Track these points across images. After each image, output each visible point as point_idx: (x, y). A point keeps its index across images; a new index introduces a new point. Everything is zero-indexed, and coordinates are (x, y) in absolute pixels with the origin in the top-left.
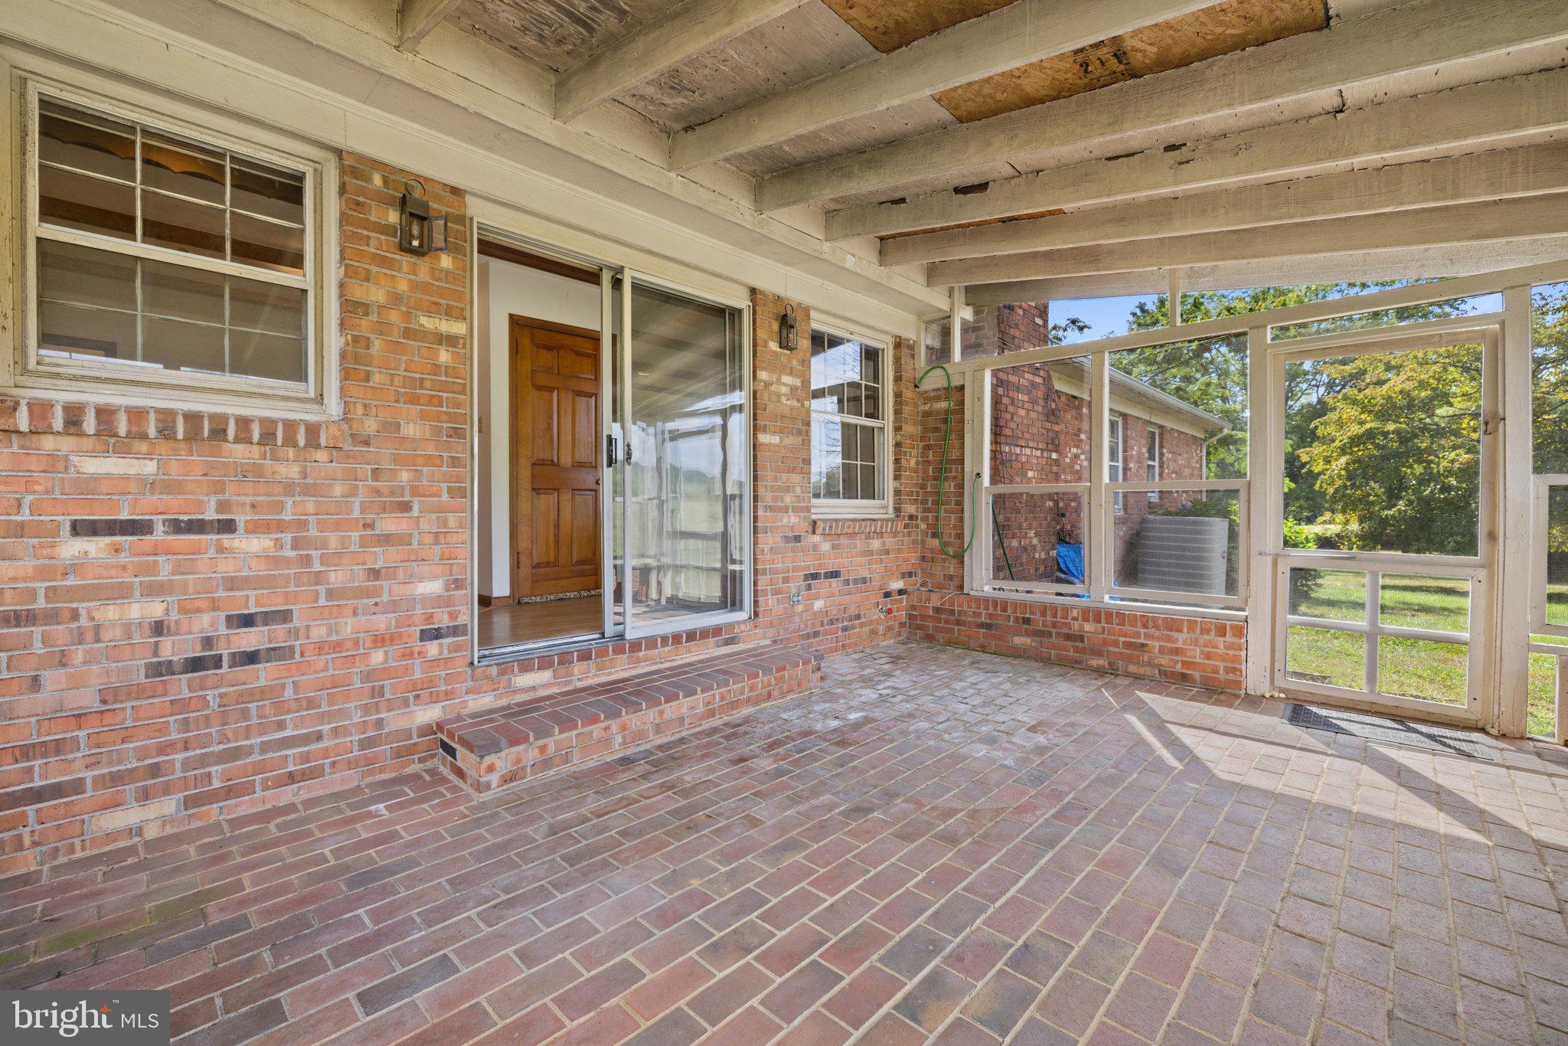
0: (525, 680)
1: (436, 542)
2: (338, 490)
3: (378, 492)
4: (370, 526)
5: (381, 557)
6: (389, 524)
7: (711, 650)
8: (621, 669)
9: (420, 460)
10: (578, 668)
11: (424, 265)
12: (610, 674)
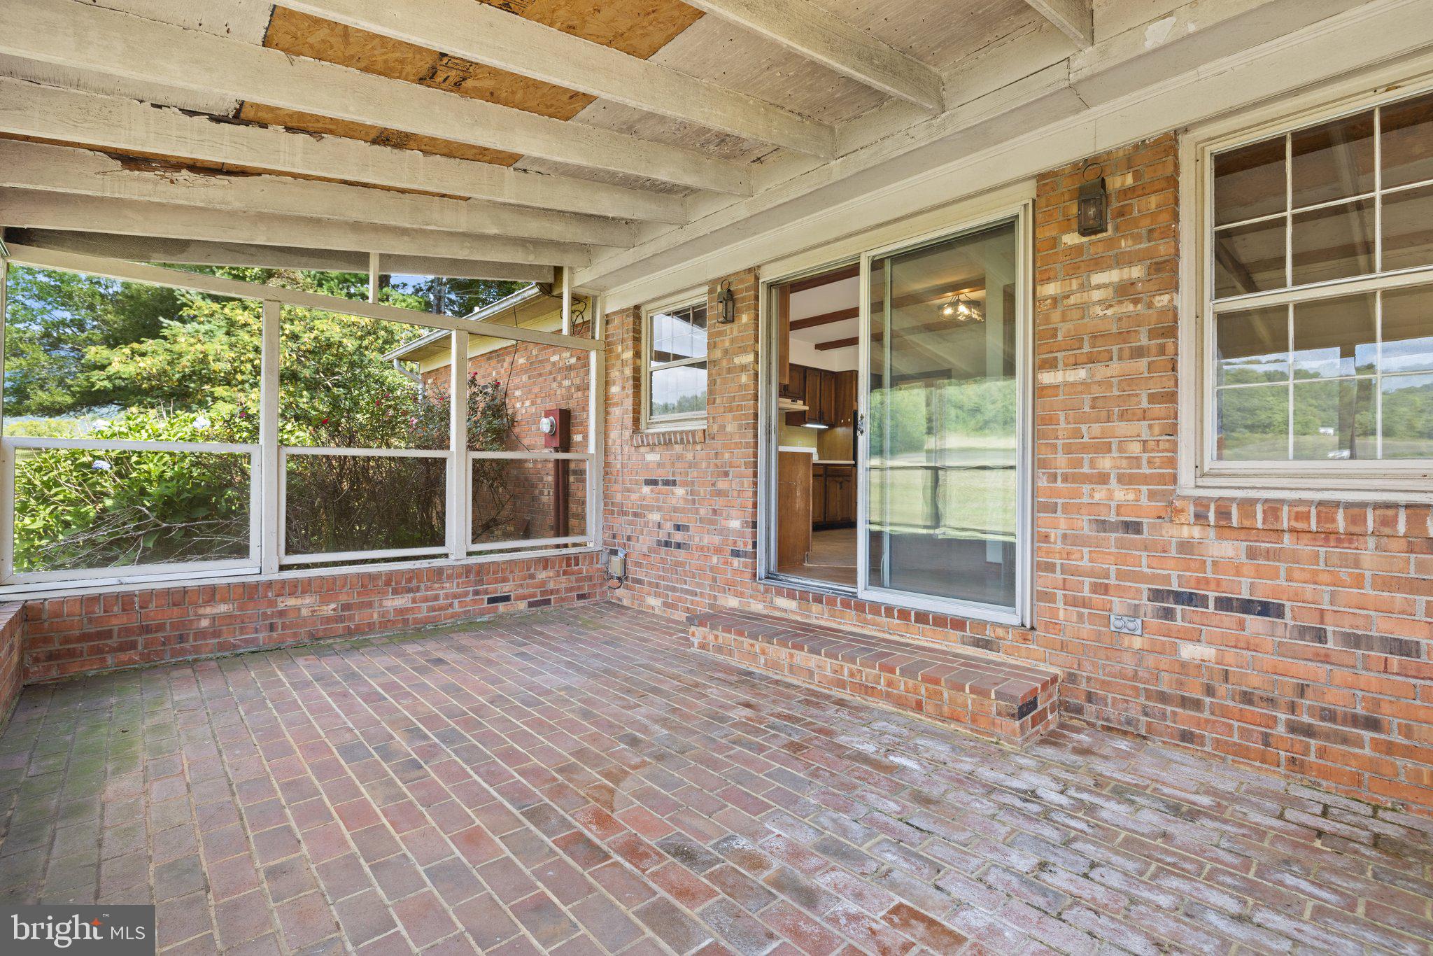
0: (782, 602)
1: (739, 497)
2: (704, 465)
3: (716, 465)
4: (713, 485)
5: (719, 503)
6: (722, 484)
7: (951, 643)
8: (848, 623)
9: (733, 446)
10: (815, 607)
11: (735, 326)
12: (840, 623)
